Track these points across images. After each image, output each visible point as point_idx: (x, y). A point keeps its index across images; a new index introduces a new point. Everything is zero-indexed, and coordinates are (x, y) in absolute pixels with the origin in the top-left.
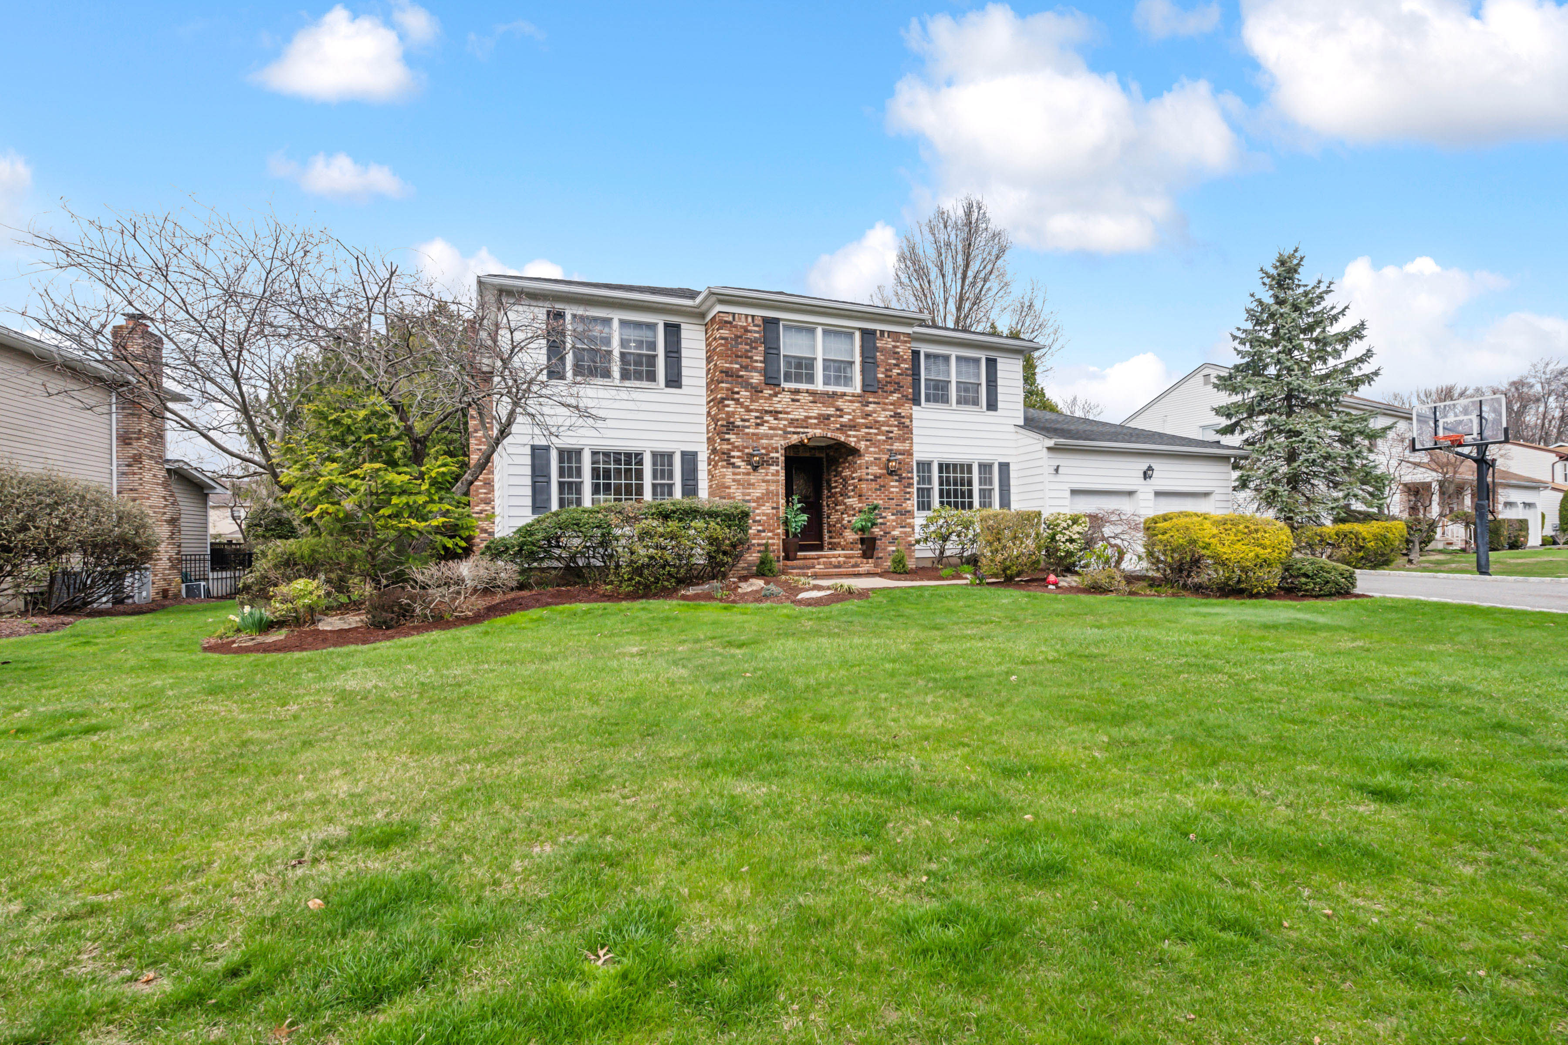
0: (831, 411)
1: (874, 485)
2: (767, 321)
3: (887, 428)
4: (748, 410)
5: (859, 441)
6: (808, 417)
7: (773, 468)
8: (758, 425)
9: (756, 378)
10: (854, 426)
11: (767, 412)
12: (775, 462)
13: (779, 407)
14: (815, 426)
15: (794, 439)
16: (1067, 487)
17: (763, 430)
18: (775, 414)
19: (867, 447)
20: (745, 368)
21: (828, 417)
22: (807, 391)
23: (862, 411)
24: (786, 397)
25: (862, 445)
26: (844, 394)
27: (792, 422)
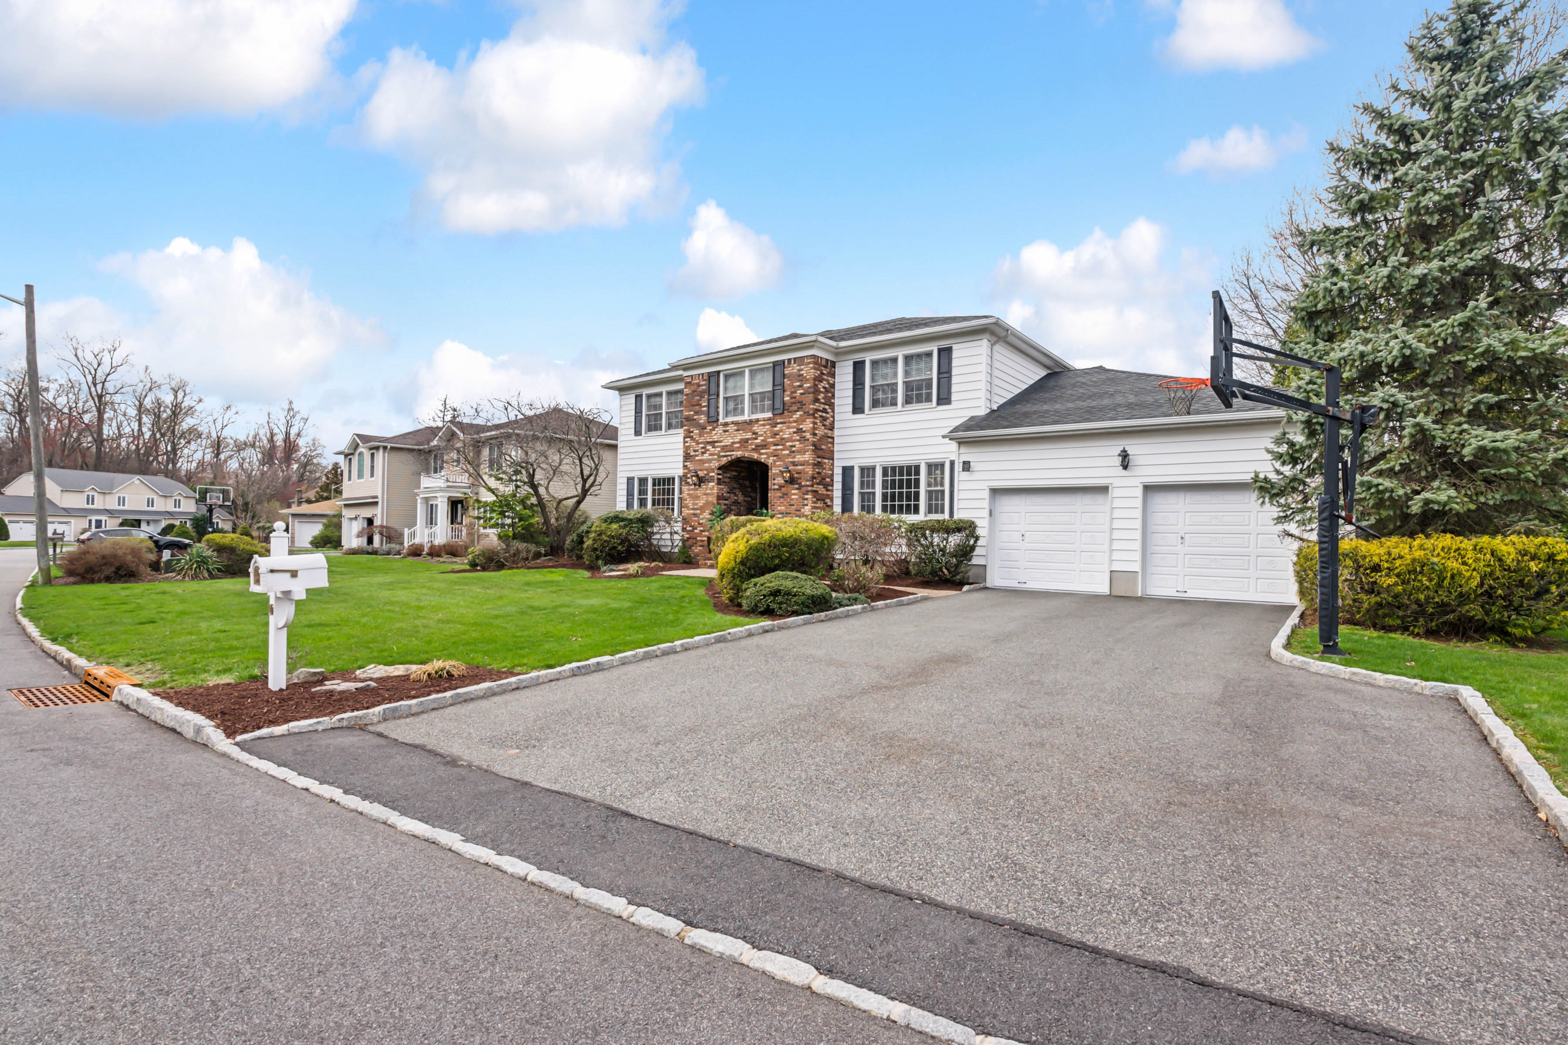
0: (749, 435)
1: (779, 494)
2: (710, 375)
3: (790, 444)
4: (698, 443)
5: (768, 458)
6: (733, 443)
7: (711, 484)
8: (703, 453)
9: (703, 419)
10: (764, 446)
11: (709, 443)
12: (711, 480)
13: (715, 438)
14: (738, 449)
15: (724, 461)
16: (985, 486)
17: (706, 456)
18: (712, 443)
19: (775, 461)
20: (696, 413)
21: (746, 440)
22: (733, 423)
23: (771, 431)
24: (720, 429)
25: (771, 460)
26: (757, 420)
27: (724, 448)
